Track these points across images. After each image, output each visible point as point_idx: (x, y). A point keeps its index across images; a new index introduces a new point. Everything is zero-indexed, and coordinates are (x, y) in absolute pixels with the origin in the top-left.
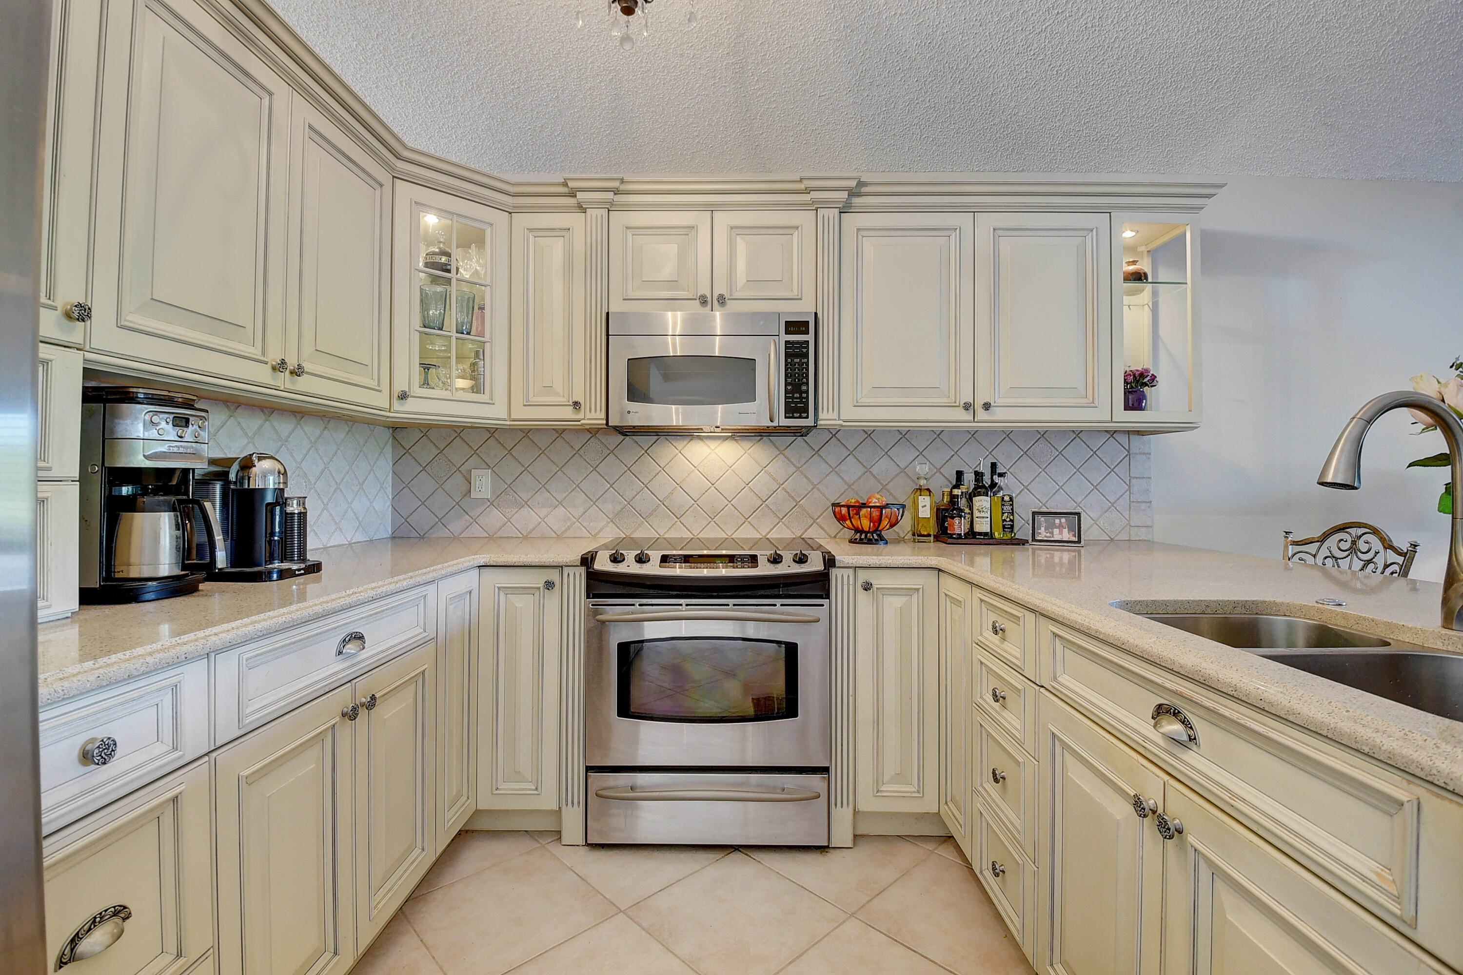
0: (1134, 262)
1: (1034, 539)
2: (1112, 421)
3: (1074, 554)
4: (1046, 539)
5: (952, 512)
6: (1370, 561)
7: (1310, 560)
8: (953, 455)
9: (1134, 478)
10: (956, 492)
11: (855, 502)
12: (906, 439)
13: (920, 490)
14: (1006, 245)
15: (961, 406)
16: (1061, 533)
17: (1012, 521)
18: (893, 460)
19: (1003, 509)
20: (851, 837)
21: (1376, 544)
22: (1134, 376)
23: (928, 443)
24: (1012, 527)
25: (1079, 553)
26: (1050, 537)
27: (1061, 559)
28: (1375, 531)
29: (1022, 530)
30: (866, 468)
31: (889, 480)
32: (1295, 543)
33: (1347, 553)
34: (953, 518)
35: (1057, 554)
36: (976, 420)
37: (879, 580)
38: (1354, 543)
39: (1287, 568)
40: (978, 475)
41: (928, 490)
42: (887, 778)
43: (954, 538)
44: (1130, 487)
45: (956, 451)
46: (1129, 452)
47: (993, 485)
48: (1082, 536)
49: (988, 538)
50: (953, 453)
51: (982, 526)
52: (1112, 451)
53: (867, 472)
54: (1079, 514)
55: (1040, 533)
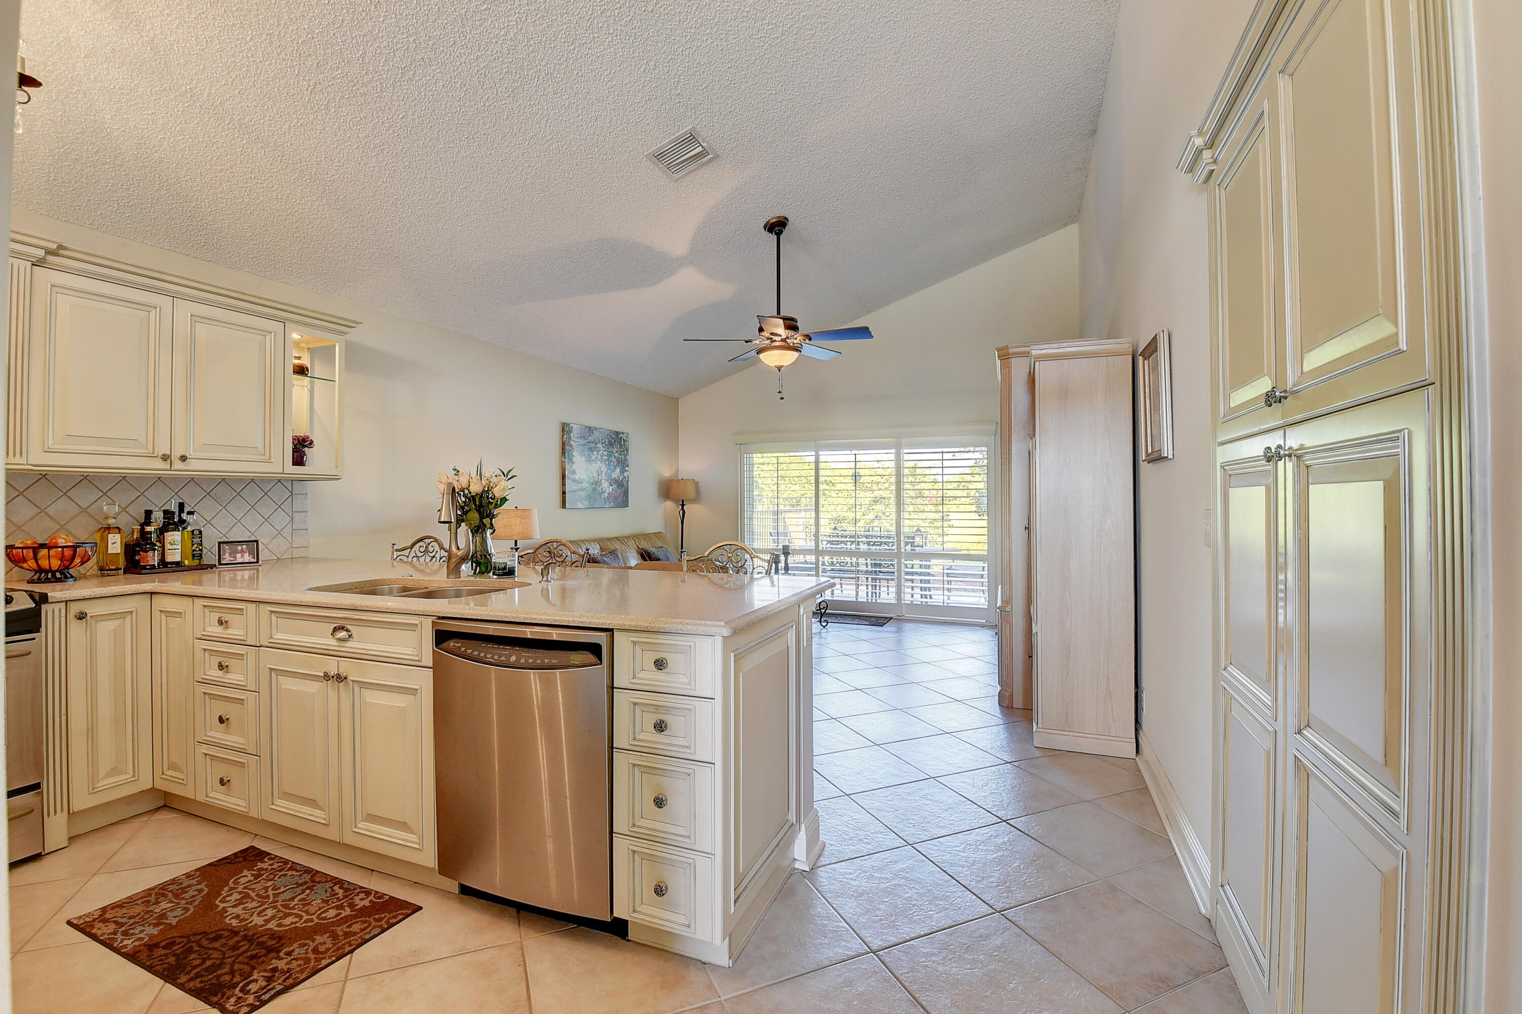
0: (299, 358)
1: (220, 564)
2: (283, 473)
3: (253, 571)
4: (230, 562)
5: (146, 546)
6: (434, 557)
7: (405, 559)
8: (140, 496)
9: (295, 512)
10: (148, 529)
11: (33, 544)
12: (89, 480)
13: (109, 529)
14: (202, 331)
15: (159, 457)
16: (242, 556)
17: (201, 550)
18: (73, 501)
19: (193, 541)
20: (66, 838)
21: (437, 548)
22: (298, 439)
23: (113, 485)
24: (201, 555)
25: (258, 570)
26: (233, 560)
27: (243, 576)
28: (436, 540)
29: (210, 557)
30: (39, 508)
31: (68, 520)
32: (397, 550)
33: (423, 554)
34: (147, 552)
35: (239, 573)
36: (172, 469)
37: (93, 609)
38: (426, 547)
39: (393, 566)
40: (168, 514)
41: (118, 528)
42: (102, 773)
43: (148, 569)
44: (292, 519)
45: (142, 491)
46: (292, 493)
47: (182, 521)
48: (260, 558)
49: (178, 566)
50: (139, 494)
51: (174, 556)
52: (279, 493)
53: (40, 513)
54: (257, 541)
55: (225, 558)
